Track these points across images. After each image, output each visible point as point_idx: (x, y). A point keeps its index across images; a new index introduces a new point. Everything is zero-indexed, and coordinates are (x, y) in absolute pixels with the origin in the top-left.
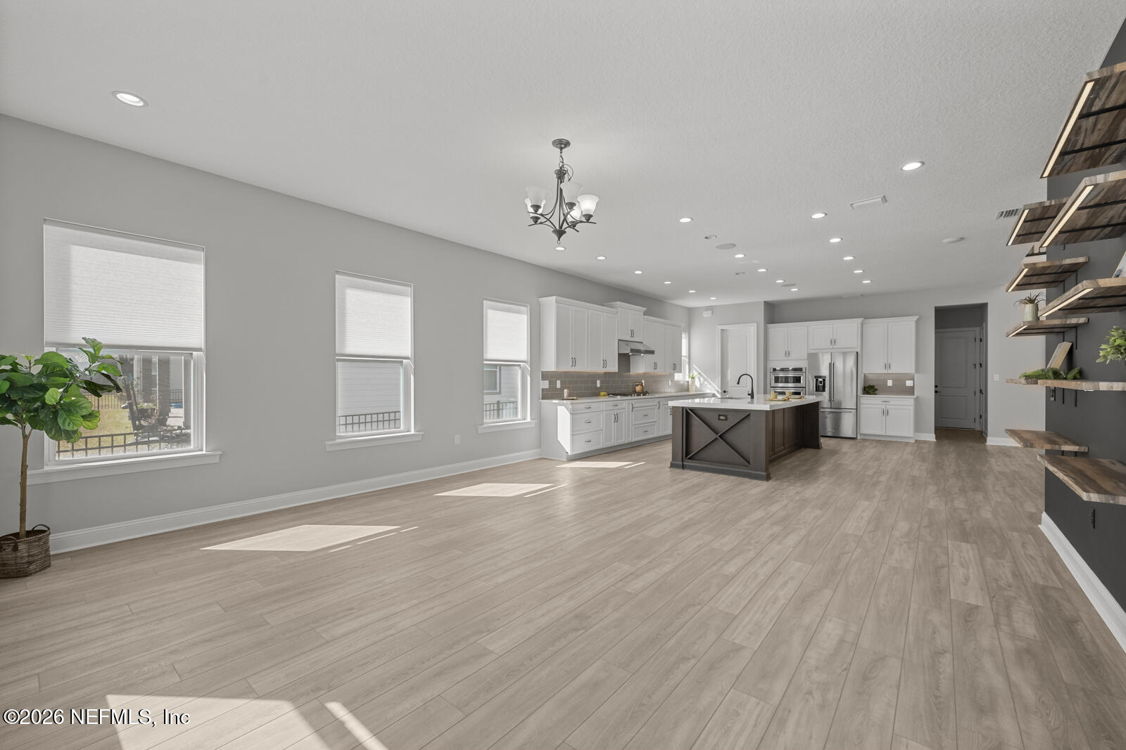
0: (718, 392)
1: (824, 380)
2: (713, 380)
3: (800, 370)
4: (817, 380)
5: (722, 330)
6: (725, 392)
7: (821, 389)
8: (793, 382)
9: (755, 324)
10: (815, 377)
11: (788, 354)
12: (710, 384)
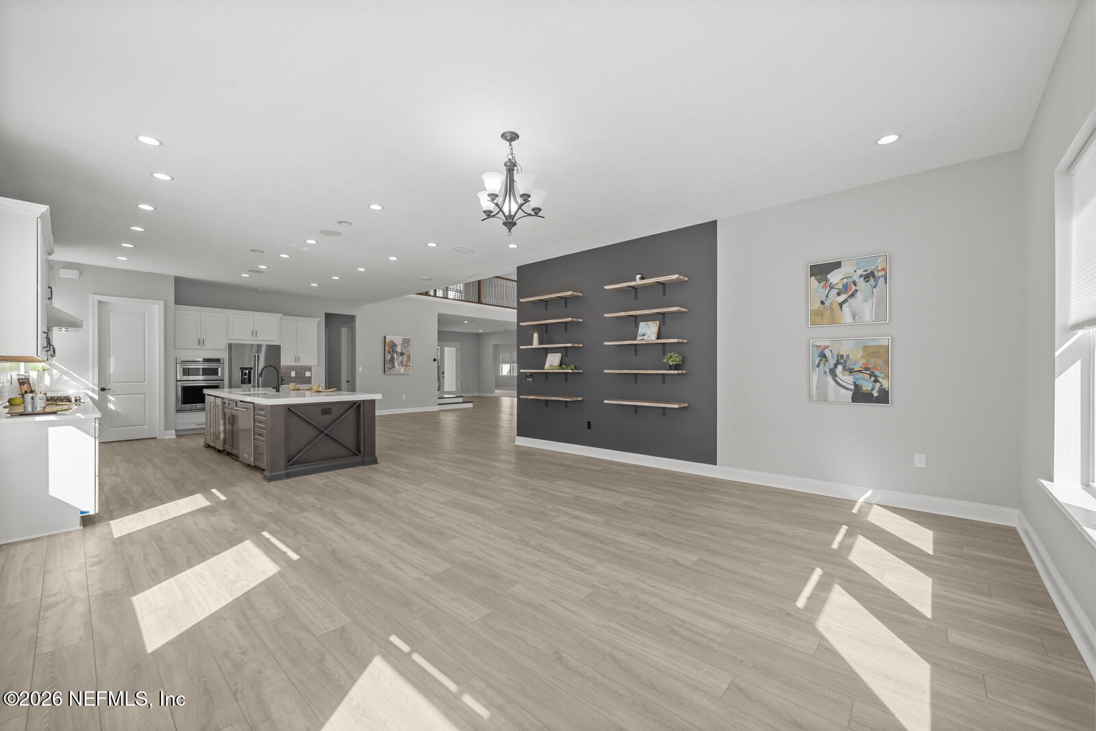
0: (93, 391)
1: (250, 372)
2: (83, 373)
3: (218, 360)
4: (242, 372)
5: (99, 302)
6: (103, 389)
7: (247, 381)
8: (203, 375)
9: (162, 303)
10: (241, 368)
11: (201, 342)
12: (74, 379)
